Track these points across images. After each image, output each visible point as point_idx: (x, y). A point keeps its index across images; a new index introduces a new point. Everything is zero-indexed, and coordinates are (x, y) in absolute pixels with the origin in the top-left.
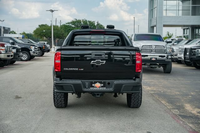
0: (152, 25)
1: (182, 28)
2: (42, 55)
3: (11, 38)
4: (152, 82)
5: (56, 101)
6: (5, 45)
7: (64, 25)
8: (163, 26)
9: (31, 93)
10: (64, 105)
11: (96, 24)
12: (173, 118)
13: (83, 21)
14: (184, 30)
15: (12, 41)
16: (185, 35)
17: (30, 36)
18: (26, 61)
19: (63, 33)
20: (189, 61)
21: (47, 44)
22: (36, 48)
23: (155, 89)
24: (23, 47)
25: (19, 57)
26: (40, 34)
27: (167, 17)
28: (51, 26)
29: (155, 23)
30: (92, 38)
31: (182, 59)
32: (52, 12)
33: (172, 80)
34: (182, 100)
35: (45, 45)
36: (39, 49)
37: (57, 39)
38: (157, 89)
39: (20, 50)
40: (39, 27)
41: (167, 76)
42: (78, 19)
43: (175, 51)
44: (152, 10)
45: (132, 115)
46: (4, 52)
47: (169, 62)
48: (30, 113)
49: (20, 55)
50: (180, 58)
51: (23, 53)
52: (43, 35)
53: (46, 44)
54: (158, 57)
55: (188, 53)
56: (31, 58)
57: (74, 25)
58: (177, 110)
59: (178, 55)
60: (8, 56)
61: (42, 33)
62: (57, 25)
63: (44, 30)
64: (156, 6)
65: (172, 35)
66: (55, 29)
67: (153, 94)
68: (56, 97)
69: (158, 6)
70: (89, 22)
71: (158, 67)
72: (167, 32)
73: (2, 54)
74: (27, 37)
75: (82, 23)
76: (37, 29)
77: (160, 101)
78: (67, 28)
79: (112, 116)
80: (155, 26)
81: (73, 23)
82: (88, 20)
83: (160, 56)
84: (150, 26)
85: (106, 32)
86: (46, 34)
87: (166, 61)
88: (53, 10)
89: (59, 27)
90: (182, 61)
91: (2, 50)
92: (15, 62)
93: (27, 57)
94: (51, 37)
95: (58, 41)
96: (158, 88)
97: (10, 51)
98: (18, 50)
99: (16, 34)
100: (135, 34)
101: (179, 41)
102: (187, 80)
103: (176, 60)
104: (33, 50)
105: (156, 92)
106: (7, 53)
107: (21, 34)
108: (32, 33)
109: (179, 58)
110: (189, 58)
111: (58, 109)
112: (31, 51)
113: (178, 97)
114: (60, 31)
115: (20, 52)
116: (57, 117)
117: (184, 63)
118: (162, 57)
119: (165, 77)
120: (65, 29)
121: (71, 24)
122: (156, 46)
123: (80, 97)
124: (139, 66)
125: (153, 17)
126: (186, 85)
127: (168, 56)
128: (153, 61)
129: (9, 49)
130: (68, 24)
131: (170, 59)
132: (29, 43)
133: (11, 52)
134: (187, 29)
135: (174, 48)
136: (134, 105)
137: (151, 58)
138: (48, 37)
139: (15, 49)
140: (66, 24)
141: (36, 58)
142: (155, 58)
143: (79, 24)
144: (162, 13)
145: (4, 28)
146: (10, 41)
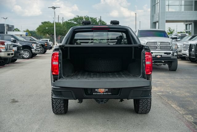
0: (154, 21)
1: (184, 24)
2: (44, 52)
3: (12, 36)
4: (158, 81)
5: (55, 107)
6: (5, 43)
7: (66, 22)
8: (165, 22)
9: (30, 96)
10: (64, 111)
11: (98, 21)
12: (188, 126)
13: (85, 18)
14: (186, 25)
15: (13, 39)
16: (188, 30)
17: (34, 34)
18: (28, 58)
19: (66, 30)
20: (194, 57)
21: (50, 41)
22: (38, 45)
23: (162, 90)
24: (25, 44)
25: (20, 55)
26: (43, 32)
27: (169, 12)
28: (54, 23)
29: (157, 19)
30: (94, 35)
31: (187, 55)
32: (54, 9)
33: (179, 79)
34: (195, 103)
35: (47, 43)
36: (41, 46)
37: (60, 36)
38: (165, 90)
39: (21, 48)
40: (42, 24)
41: (172, 74)
42: (80, 16)
43: (179, 48)
44: (154, 5)
45: (140, 123)
46: (4, 50)
47: (175, 59)
48: (26, 121)
49: (21, 53)
50: (185, 54)
51: (24, 51)
52: (46, 32)
53: (48, 41)
54: (163, 54)
55: (193, 50)
56: (33, 56)
57: (76, 22)
58: (191, 116)
59: (183, 51)
60: (9, 54)
61: (45, 30)
62: (59, 22)
63: (47, 27)
64: (158, 2)
65: (174, 31)
66: (58, 26)
67: (161, 97)
68: (54, 103)
69: (160, 2)
70: (91, 18)
71: (163, 64)
72: (169, 28)
73: (2, 53)
74: (31, 34)
75: (84, 20)
76: (40, 26)
77: (170, 105)
78: (69, 24)
79: (118, 125)
80: (158, 22)
81: (75, 19)
82: (90, 17)
83: (165, 53)
84: (152, 22)
85: (109, 28)
86: (48, 32)
87: (171, 58)
88: (55, 7)
89: (62, 24)
90: (186, 58)
91: (2, 48)
92: (16, 60)
93: (28, 55)
94: (53, 35)
95: (60, 38)
96: (165, 88)
97: (10, 49)
98: (19, 48)
99: (20, 31)
100: (139, 31)
101: (182, 37)
102: (195, 79)
103: (180, 57)
104: (35, 48)
105: (164, 94)
106: (7, 51)
107: (24, 31)
108: (35, 30)
109: (183, 54)
110: (194, 55)
111: (57, 116)
112: (33, 48)
113: (189, 99)
114: (63, 28)
115: (21, 50)
116: (56, 126)
117: (189, 59)
118: (168, 54)
119: (171, 75)
120: (67, 26)
121: (73, 21)
122: (161, 42)
123: (81, 102)
124: (149, 68)
125: (155, 13)
126: (195, 84)
127: (173, 53)
128: (158, 58)
129: (10, 47)
130: (70, 21)
131: (175, 56)
132: (31, 40)
133: (12, 51)
134: (190, 24)
135: (178, 44)
136: (143, 110)
137: (156, 55)
138: (51, 34)
139: (16, 47)
140: (69, 21)
141: (38, 55)
142: (160, 55)
143: (81, 21)
144: (165, 8)
145: (8, 25)
146: (12, 39)
